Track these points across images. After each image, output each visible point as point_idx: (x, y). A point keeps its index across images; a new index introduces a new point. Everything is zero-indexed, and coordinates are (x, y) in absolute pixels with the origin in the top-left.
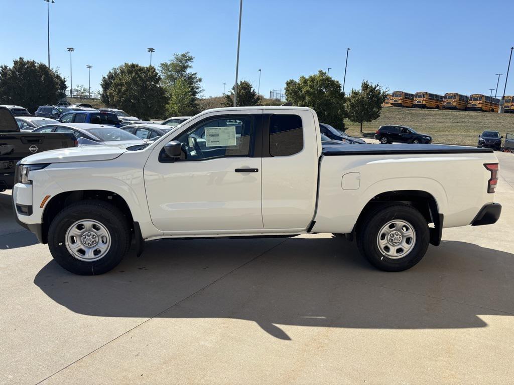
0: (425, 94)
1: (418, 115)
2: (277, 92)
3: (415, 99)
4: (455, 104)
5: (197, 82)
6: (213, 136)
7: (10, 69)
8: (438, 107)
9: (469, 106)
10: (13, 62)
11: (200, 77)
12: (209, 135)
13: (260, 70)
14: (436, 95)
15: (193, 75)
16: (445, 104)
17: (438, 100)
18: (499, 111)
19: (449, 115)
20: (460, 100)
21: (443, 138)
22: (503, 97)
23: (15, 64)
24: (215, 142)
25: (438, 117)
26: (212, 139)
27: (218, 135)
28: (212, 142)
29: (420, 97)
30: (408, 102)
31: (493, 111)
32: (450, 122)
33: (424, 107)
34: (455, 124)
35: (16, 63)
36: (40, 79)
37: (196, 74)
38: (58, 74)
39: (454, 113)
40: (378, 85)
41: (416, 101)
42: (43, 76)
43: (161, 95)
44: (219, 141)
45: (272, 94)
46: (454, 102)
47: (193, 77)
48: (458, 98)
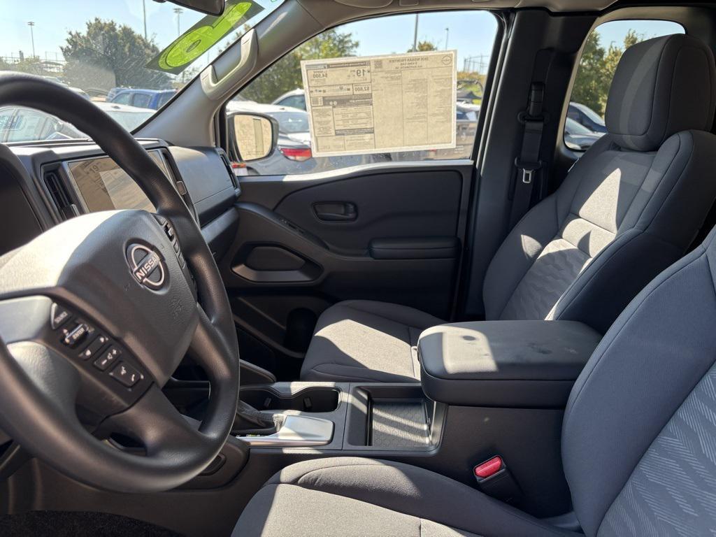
2: (476, 60)
5: (352, 47)
6: (343, 102)
7: (83, 37)
10: (87, 26)
11: (356, 41)
12: (326, 101)
13: (447, 29)
15: (346, 37)
23: (89, 28)
24: (353, 132)
26: (339, 117)
27: (366, 100)
28: (339, 133)
35: (89, 26)
36: (123, 49)
37: (350, 35)
38: (155, 44)
42: (128, 45)
43: (295, 66)
44: (371, 131)
45: (467, 63)
47: (346, 39)
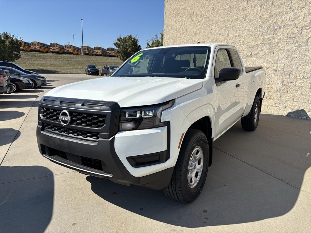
0: (38, 43)
1: (39, 57)
3: (31, 46)
4: (57, 50)
8: (47, 52)
9: (66, 51)
14: (44, 44)
16: (51, 50)
17: (46, 47)
18: (82, 54)
19: (58, 56)
20: (60, 48)
21: (65, 70)
22: (82, 47)
25: (53, 58)
29: (35, 45)
30: (28, 48)
31: (78, 54)
32: (61, 61)
33: (39, 51)
34: (65, 62)
39: (60, 55)
40: (14, 36)
41: (33, 47)
46: (57, 49)
48: (58, 47)
